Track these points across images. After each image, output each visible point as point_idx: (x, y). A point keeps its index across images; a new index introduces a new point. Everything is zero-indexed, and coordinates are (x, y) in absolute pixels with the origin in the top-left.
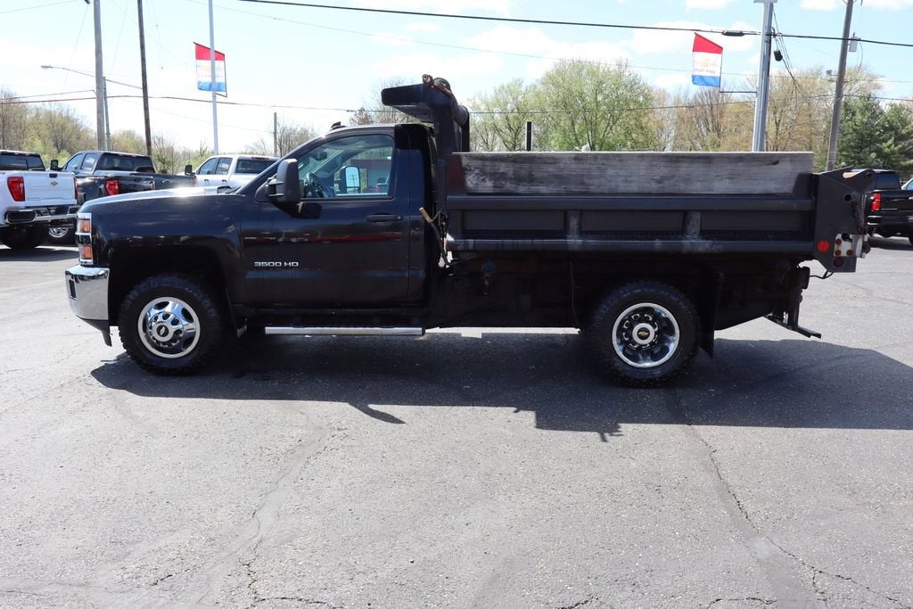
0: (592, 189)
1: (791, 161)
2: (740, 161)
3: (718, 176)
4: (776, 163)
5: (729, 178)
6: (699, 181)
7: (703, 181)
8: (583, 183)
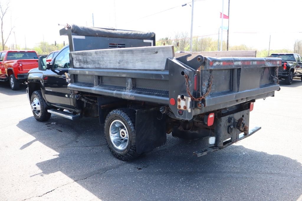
0: (102, 66)
1: (162, 51)
2: (143, 52)
3: (137, 60)
4: (157, 52)
5: (142, 61)
6: (131, 63)
7: (132, 63)
8: (99, 64)
